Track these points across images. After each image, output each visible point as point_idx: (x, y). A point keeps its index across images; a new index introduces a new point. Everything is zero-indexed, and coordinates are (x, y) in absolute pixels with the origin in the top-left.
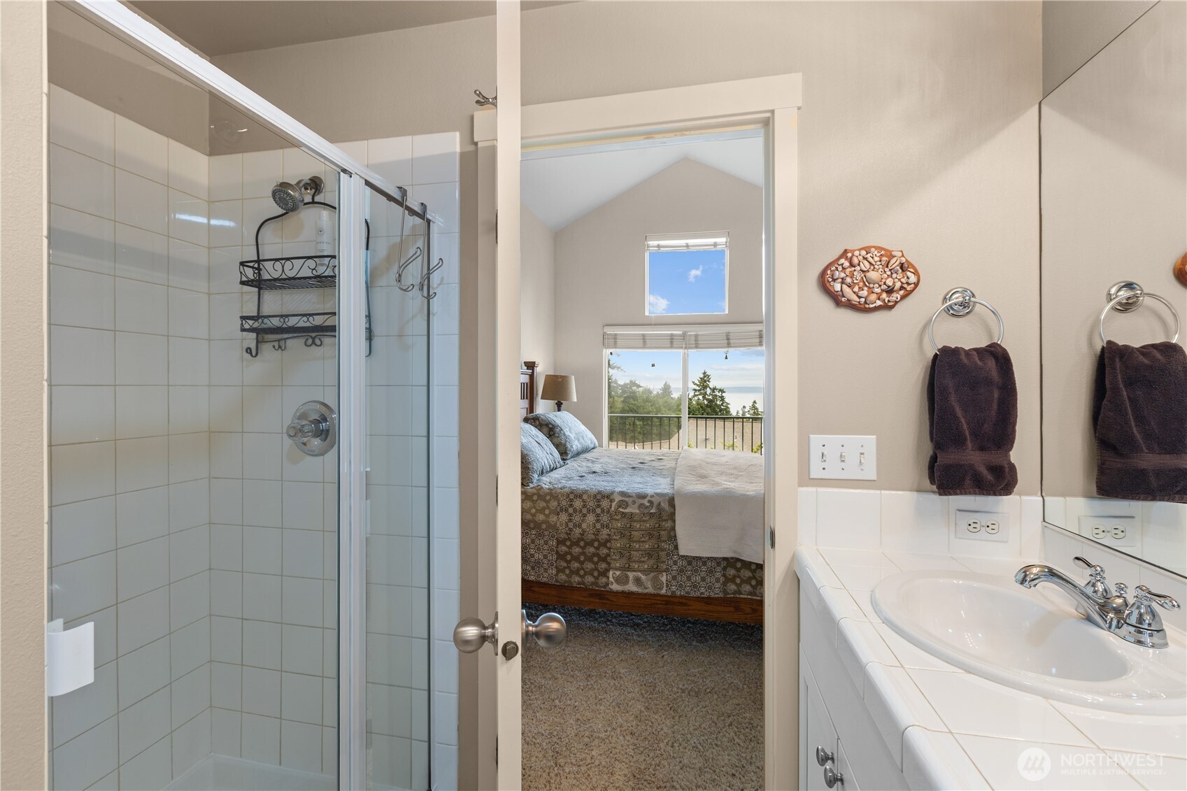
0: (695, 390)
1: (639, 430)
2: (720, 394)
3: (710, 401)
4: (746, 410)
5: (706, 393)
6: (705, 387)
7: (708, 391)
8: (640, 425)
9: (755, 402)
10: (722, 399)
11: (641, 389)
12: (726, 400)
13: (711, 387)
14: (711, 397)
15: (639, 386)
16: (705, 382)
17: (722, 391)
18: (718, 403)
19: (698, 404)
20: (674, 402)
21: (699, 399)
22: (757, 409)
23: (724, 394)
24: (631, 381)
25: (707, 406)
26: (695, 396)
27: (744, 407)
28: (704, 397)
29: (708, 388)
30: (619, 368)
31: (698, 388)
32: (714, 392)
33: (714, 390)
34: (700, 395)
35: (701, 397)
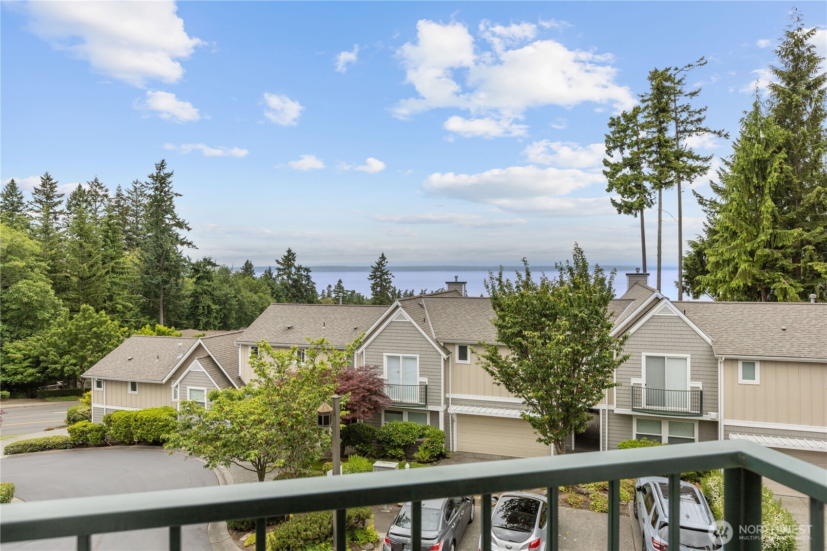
0: (279, 269)
1: (215, 314)
2: (305, 273)
3: (295, 281)
4: (332, 289)
5: (290, 272)
6: (290, 266)
7: (293, 270)
8: (216, 309)
9: (340, 281)
10: (308, 278)
11: (217, 268)
12: (313, 280)
13: (296, 265)
14: (296, 277)
15: (214, 265)
16: (290, 261)
17: (307, 270)
18: (304, 282)
19: (282, 284)
20: (255, 282)
21: (283, 279)
22: (342, 288)
23: (309, 274)
24: (205, 260)
25: (292, 286)
26: (279, 275)
27: (330, 286)
28: (289, 277)
29: (293, 268)
30: (190, 244)
31: (282, 267)
32: (299, 271)
33: (299, 268)
34: (284, 274)
35: (285, 277)
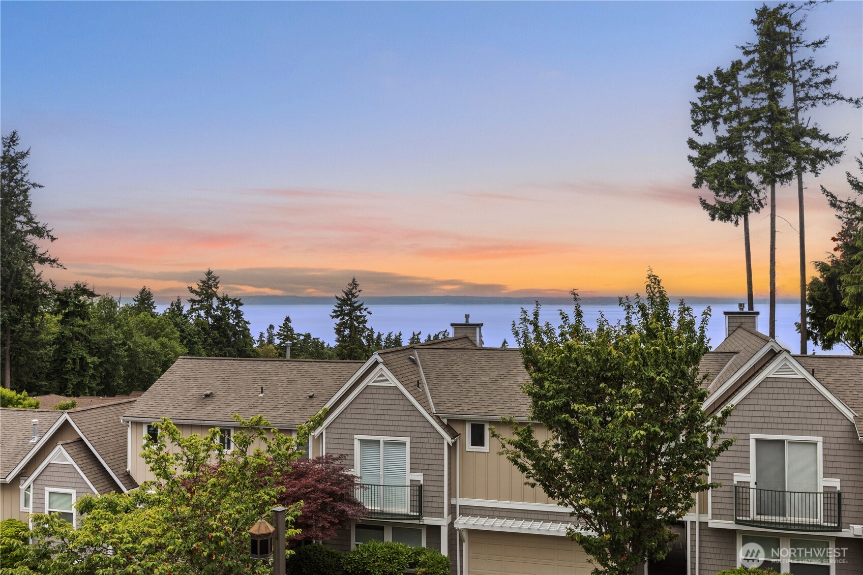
0: (193, 301)
1: (92, 371)
2: (234, 308)
3: (218, 319)
4: (275, 332)
5: (211, 306)
6: (210, 296)
7: (215, 303)
8: (93, 363)
9: (288, 320)
10: (238, 314)
11: (96, 300)
12: (245, 317)
13: (220, 296)
14: (219, 313)
15: (92, 294)
16: (210, 287)
17: (237, 302)
18: (231, 321)
19: (197, 324)
20: (156, 321)
21: (199, 316)
22: (291, 330)
23: (240, 308)
24: (77, 286)
25: (212, 326)
26: (192, 310)
27: (272, 327)
28: (208, 313)
29: (215, 299)
30: (54, 261)
31: (197, 298)
32: (224, 304)
33: (224, 300)
34: (201, 309)
35: (202, 313)
